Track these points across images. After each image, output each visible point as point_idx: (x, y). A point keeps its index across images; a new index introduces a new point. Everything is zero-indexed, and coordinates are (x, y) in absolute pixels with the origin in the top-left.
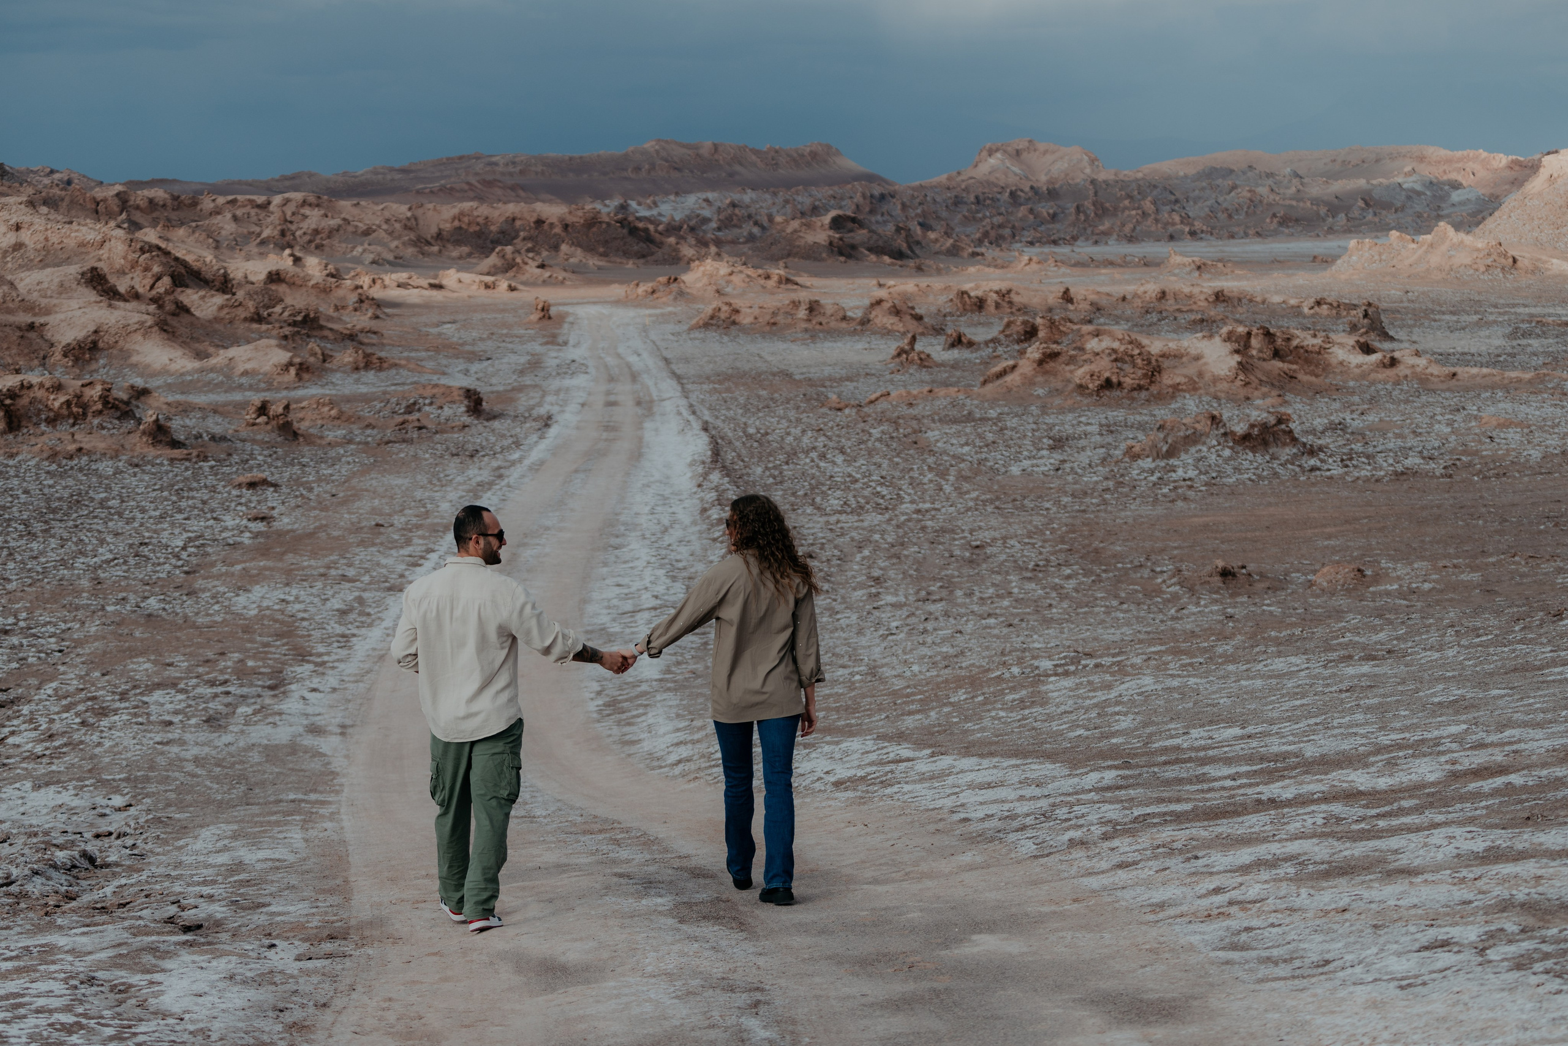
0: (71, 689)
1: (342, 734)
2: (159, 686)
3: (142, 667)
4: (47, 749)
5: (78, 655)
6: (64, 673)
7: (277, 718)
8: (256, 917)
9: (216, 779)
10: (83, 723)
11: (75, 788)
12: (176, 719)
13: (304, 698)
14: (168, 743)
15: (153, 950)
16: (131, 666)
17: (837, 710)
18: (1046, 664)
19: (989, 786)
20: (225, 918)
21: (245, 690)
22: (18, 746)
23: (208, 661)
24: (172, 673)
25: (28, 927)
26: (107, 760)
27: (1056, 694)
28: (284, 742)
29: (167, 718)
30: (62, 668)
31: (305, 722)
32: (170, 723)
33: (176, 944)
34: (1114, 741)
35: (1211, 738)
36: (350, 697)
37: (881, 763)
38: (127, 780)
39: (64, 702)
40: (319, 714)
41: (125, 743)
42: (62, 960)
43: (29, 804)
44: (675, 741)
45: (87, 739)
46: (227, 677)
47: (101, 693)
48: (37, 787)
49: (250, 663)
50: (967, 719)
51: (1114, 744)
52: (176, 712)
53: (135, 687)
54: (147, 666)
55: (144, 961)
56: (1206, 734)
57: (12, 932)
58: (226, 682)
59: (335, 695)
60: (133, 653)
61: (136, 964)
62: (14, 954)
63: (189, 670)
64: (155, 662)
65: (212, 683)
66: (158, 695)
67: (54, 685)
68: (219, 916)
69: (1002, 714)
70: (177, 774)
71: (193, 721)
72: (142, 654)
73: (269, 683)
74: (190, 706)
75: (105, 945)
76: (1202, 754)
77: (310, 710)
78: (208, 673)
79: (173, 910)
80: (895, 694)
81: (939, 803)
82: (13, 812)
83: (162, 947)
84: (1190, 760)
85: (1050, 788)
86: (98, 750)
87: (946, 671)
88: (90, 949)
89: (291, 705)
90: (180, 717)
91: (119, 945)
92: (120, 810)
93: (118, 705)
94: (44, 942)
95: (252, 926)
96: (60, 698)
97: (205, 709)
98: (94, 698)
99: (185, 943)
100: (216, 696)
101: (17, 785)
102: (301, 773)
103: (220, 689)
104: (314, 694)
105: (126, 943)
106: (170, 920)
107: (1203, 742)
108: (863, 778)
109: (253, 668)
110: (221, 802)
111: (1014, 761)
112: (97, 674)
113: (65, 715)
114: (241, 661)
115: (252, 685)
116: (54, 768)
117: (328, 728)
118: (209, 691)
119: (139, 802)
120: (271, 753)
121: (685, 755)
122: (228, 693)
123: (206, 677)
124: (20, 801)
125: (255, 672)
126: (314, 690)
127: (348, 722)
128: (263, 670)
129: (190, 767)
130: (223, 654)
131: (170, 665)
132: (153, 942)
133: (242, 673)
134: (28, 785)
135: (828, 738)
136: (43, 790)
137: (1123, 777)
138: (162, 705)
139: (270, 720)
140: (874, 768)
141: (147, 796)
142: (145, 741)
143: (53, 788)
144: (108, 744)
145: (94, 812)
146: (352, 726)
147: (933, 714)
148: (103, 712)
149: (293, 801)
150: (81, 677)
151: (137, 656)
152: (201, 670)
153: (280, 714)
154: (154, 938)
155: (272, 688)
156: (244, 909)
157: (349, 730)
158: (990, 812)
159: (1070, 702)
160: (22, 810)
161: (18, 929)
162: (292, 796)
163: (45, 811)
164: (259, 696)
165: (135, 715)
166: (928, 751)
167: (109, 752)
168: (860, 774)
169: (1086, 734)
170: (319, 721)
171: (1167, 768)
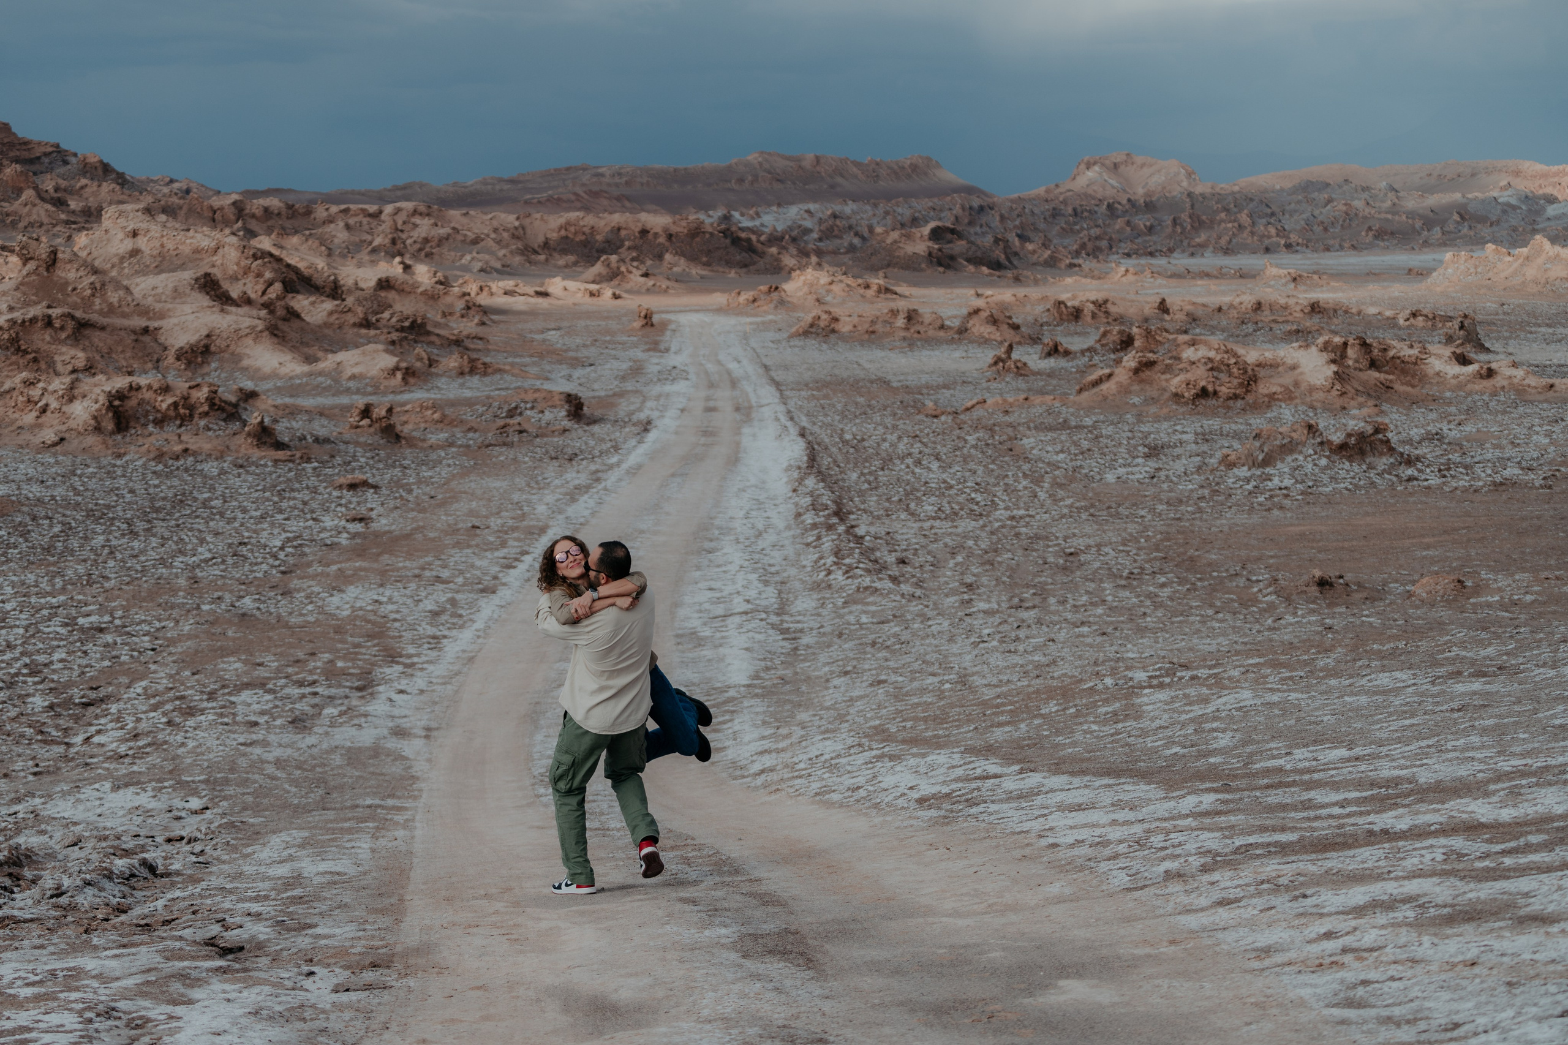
0: (160, 688)
1: (427, 737)
2: (247, 686)
3: (233, 667)
4: (131, 748)
5: (170, 654)
6: (155, 672)
7: (363, 720)
8: (300, 940)
9: (295, 782)
10: (169, 723)
11: (154, 789)
12: (262, 720)
13: (391, 700)
14: (251, 744)
15: (183, 977)
16: (222, 666)
17: (925, 720)
18: (1140, 676)
19: (1079, 808)
20: (268, 940)
21: (333, 691)
22: (103, 745)
23: (298, 661)
24: (262, 672)
25: (63, 946)
26: (189, 761)
27: (1150, 707)
28: (368, 745)
29: (253, 718)
30: (153, 667)
31: (391, 724)
32: (256, 724)
33: (209, 970)
34: (1212, 760)
35: (1315, 759)
36: (437, 699)
37: (967, 779)
38: (206, 782)
39: (152, 701)
40: (405, 716)
41: (209, 744)
42: (87, 986)
43: (107, 805)
44: (761, 749)
45: (171, 739)
46: (315, 677)
47: (190, 692)
48: (116, 788)
49: (340, 664)
50: (1058, 732)
51: (1213, 764)
52: (262, 713)
53: (224, 687)
54: (238, 665)
55: (172, 989)
56: (1310, 755)
57: (44, 952)
58: (314, 682)
59: (422, 698)
60: (224, 652)
61: (163, 992)
62: (37, 978)
63: (278, 670)
64: (245, 662)
65: (301, 684)
66: (245, 695)
67: (144, 683)
68: (262, 937)
69: (1094, 727)
70: (257, 776)
71: (278, 722)
72: (232, 653)
73: (357, 684)
74: (276, 707)
75: (134, 970)
76: (1307, 777)
77: (396, 712)
78: (297, 673)
79: (216, 929)
80: (984, 704)
81: (1026, 826)
82: (90, 814)
83: (194, 974)
84: (1294, 783)
85: (1145, 812)
86: (181, 751)
87: (1038, 681)
88: (118, 974)
89: (378, 707)
90: (266, 718)
91: (149, 970)
92: (196, 812)
93: (205, 704)
94: (72, 965)
95: (294, 950)
96: (148, 697)
97: (291, 710)
98: (182, 698)
99: (218, 969)
100: (303, 696)
101: (97, 786)
102: (382, 777)
103: (308, 690)
104: (401, 695)
105: (156, 969)
106: (211, 942)
107: (1307, 764)
108: (947, 795)
109: (343, 669)
110: (297, 806)
111: (1106, 781)
112: (187, 673)
113: (152, 714)
114: (331, 661)
115: (340, 686)
116: (135, 768)
117: (413, 731)
118: (296, 691)
119: (217, 805)
120: (354, 756)
121: (769, 764)
122: (315, 694)
123: (295, 678)
124: (98, 803)
125: (344, 673)
126: (401, 692)
127: (434, 725)
128: (352, 671)
129: (270, 769)
130: (313, 654)
131: (259, 665)
132: (184, 969)
133: (331, 674)
134: (108, 786)
135: (915, 750)
136: (121, 792)
137: (1223, 802)
138: (249, 705)
139: (356, 721)
140: (960, 785)
141: (225, 798)
142: (228, 742)
143: (131, 789)
144: (191, 744)
145: (169, 815)
146: (437, 729)
147: (1022, 726)
148: (191, 712)
149: (369, 807)
150: (171, 676)
151: (228, 655)
152: (290, 670)
153: (366, 716)
154: (186, 963)
155: (359, 689)
156: (289, 930)
157: (435, 733)
158: (1080, 838)
159: (1166, 716)
160: (99, 811)
161: (52, 949)
162: (369, 802)
163: (121, 813)
164: (347, 697)
165: (222, 715)
166: (1017, 767)
167: (192, 752)
168: (945, 790)
169: (1182, 751)
170: (405, 723)
171: (1269, 792)
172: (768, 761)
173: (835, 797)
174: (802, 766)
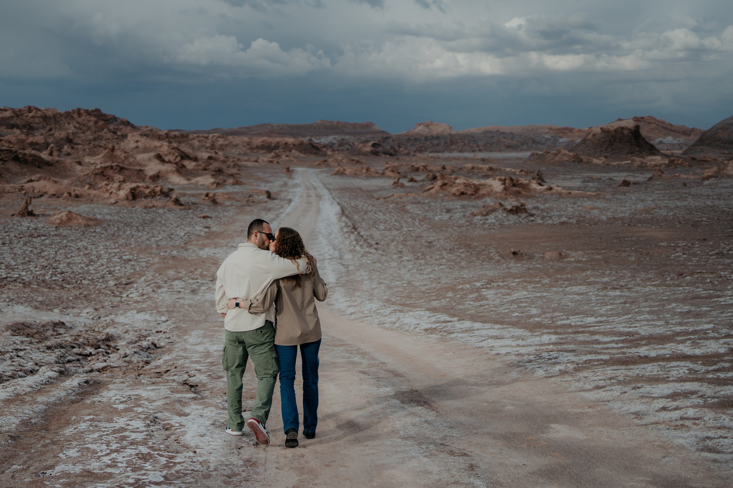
0: (149, 279)
2: (177, 279)
3: (171, 273)
4: (141, 299)
5: (152, 268)
6: (147, 274)
8: (219, 383)
9: (195, 312)
10: (153, 291)
11: (150, 313)
12: (182, 290)
14: (179, 299)
15: (179, 401)
16: (168, 272)
17: (404, 297)
18: (476, 284)
19: (498, 337)
20: (207, 383)
21: (203, 281)
22: (133, 298)
23: (191, 271)
24: (180, 275)
25: (131, 382)
26: (160, 304)
27: (489, 296)
29: (179, 290)
30: (147, 272)
32: (180, 292)
33: (189, 399)
34: (537, 319)
35: (583, 321)
37: (435, 322)
38: (166, 311)
39: (147, 283)
41: (166, 298)
42: (143, 404)
43: (135, 318)
45: (154, 296)
46: (197, 277)
47: (159, 281)
48: (138, 312)
50: (459, 304)
51: (538, 321)
52: (182, 288)
53: (169, 279)
54: (173, 272)
55: (176, 407)
56: (579, 319)
57: (125, 385)
60: (168, 268)
61: (173, 409)
62: (124, 400)
63: (186, 274)
64: (175, 272)
65: (193, 279)
66: (176, 282)
67: (144, 278)
68: (204, 381)
69: (472, 303)
70: (183, 310)
71: (187, 291)
72: (171, 268)
73: (211, 279)
74: (186, 286)
75: (160, 397)
76: (586, 329)
78: (192, 275)
79: (186, 377)
80: (423, 292)
81: (481, 344)
82: (130, 321)
83: (184, 400)
84: (583, 331)
85: (529, 341)
86: (157, 300)
88: (154, 398)
91: (166, 398)
92: (164, 322)
93: (164, 285)
94: (136, 393)
95: (218, 388)
96: (146, 282)
97: (191, 287)
98: (156, 283)
99: (193, 398)
100: (194, 283)
101: (132, 311)
103: (195, 281)
105: (169, 397)
106: (185, 383)
107: (581, 323)
108: (435, 329)
109: (206, 274)
110: (197, 321)
111: (500, 326)
112: (158, 275)
113: (147, 288)
114: (202, 272)
115: (205, 280)
116: (143, 306)
118: (192, 281)
119: (171, 319)
122: (198, 282)
123: (191, 277)
124: (132, 317)
128: (208, 275)
129: (187, 307)
130: (196, 269)
131: (180, 272)
132: (180, 397)
133: (202, 276)
134: (135, 312)
135: (406, 308)
136: (140, 314)
137: (560, 339)
138: (178, 285)
140: (438, 325)
141: (173, 317)
142: (172, 298)
143: (143, 313)
144: (161, 298)
145: (156, 322)
147: (443, 301)
148: (159, 287)
150: (153, 275)
152: (190, 274)
154: (180, 395)
155: (212, 281)
156: (214, 379)
158: (508, 351)
159: (499, 300)
160: (133, 321)
161: (127, 383)
163: (140, 321)
164: (208, 283)
165: (169, 289)
166: (456, 318)
167: (161, 300)
168: (434, 326)
169: (520, 315)
171: (577, 335)
172: (352, 310)
173: (387, 326)
174: (366, 312)
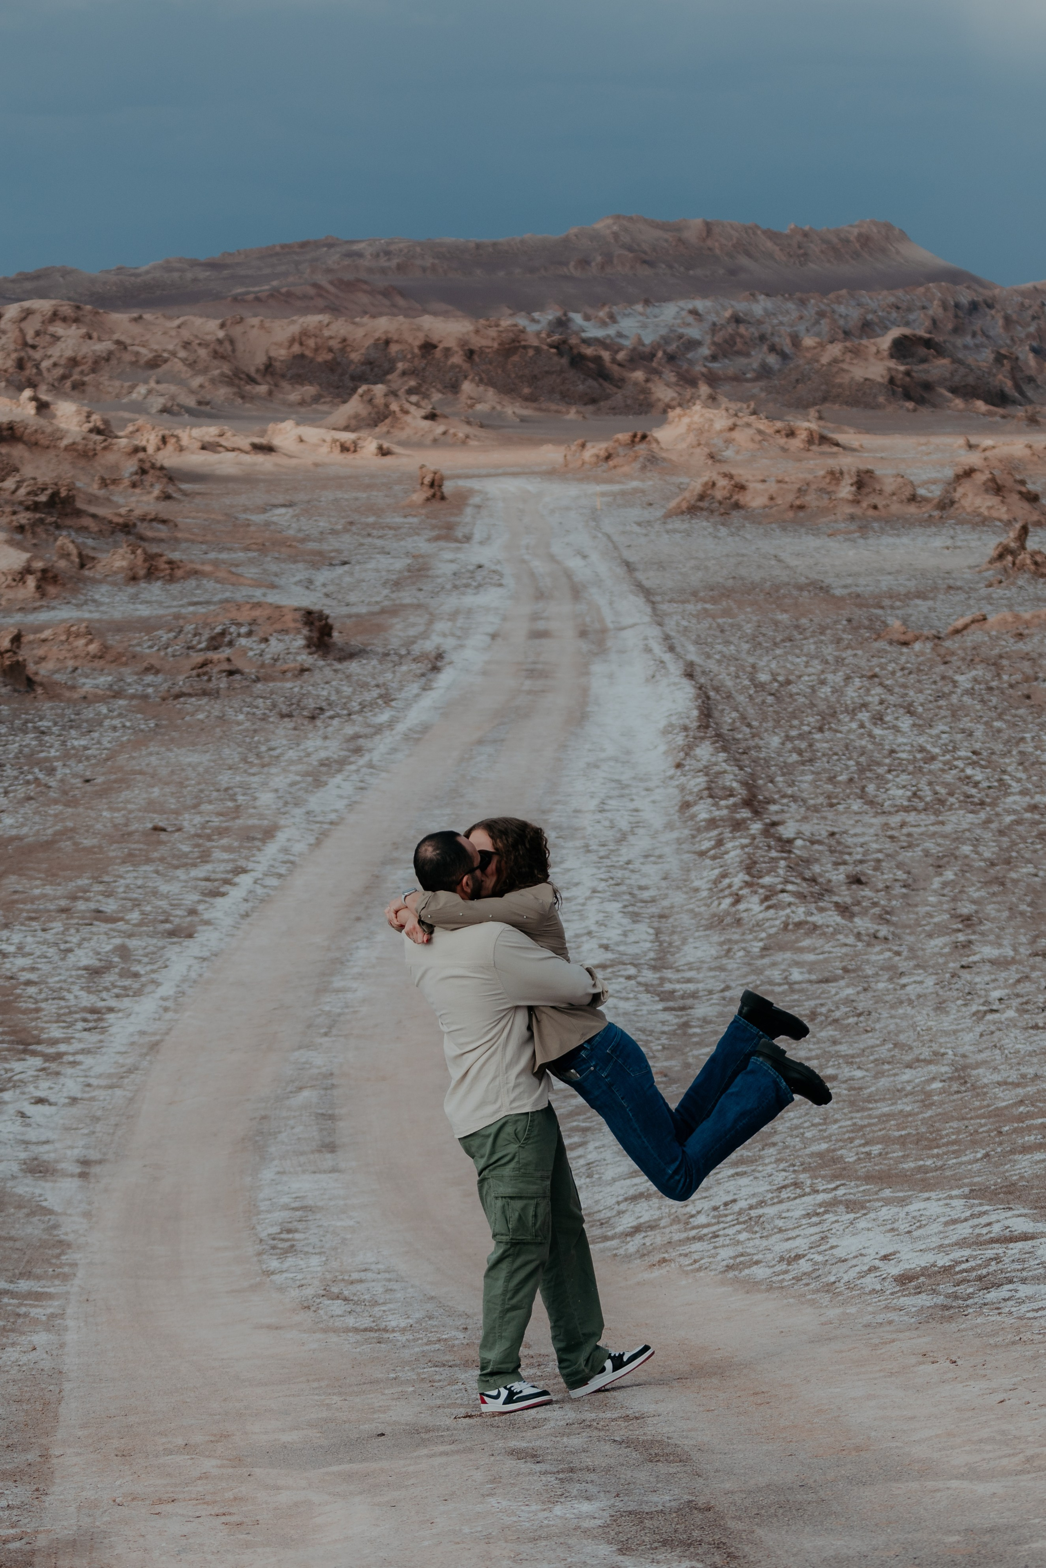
1: (83, 1175)
13: (23, 1115)
17: (902, 1141)
31: (23, 1155)
36: (99, 1113)
37: (979, 1242)
40: (47, 1142)
44: (632, 1192)
59: (75, 1110)
77: (32, 1135)
80: (998, 1114)
89: (3, 1126)
102: (10, 1244)
104: (40, 1107)
108: (947, 1270)
117: (62, 1165)
121: (646, 1217)
126: (40, 1101)
127: (94, 1155)
135: (887, 1193)
140: (967, 1252)
146: (100, 1162)
157: (95, 1170)
168: (943, 1261)
170: (46, 1153)
173: (760, 1272)
174: (702, 1219)
